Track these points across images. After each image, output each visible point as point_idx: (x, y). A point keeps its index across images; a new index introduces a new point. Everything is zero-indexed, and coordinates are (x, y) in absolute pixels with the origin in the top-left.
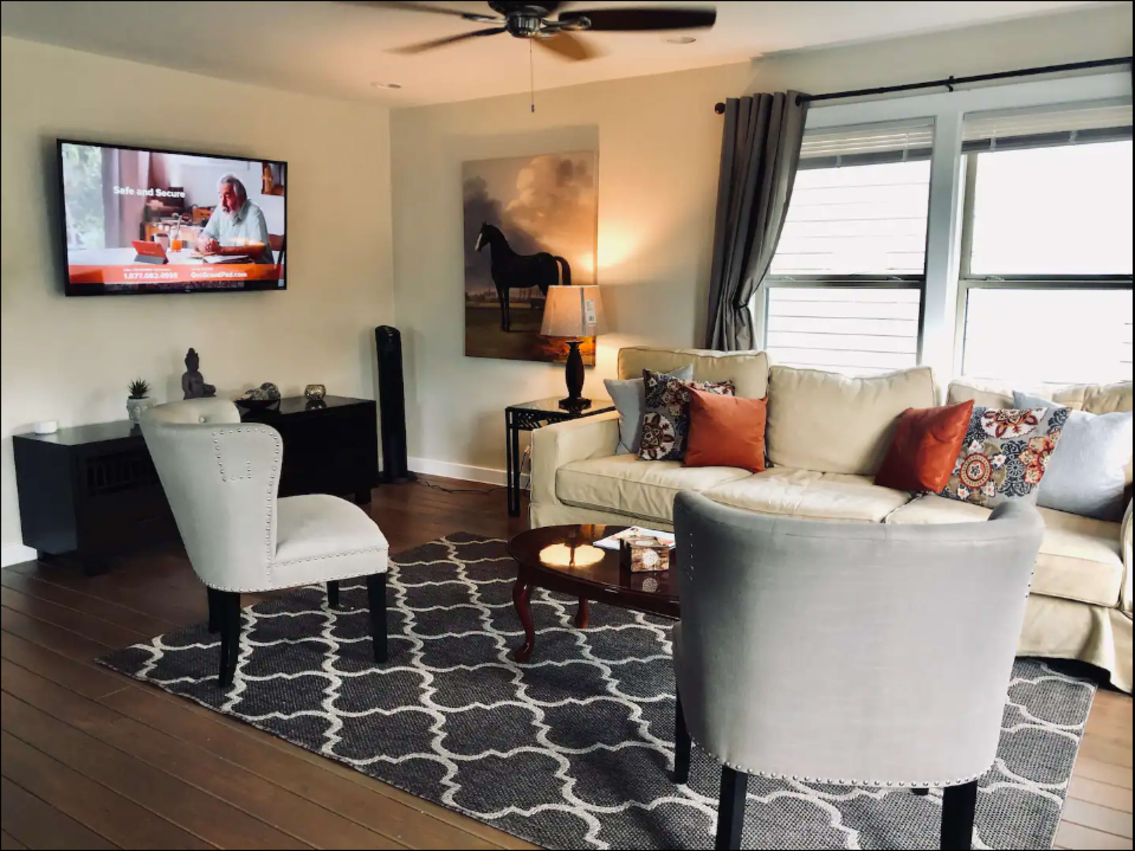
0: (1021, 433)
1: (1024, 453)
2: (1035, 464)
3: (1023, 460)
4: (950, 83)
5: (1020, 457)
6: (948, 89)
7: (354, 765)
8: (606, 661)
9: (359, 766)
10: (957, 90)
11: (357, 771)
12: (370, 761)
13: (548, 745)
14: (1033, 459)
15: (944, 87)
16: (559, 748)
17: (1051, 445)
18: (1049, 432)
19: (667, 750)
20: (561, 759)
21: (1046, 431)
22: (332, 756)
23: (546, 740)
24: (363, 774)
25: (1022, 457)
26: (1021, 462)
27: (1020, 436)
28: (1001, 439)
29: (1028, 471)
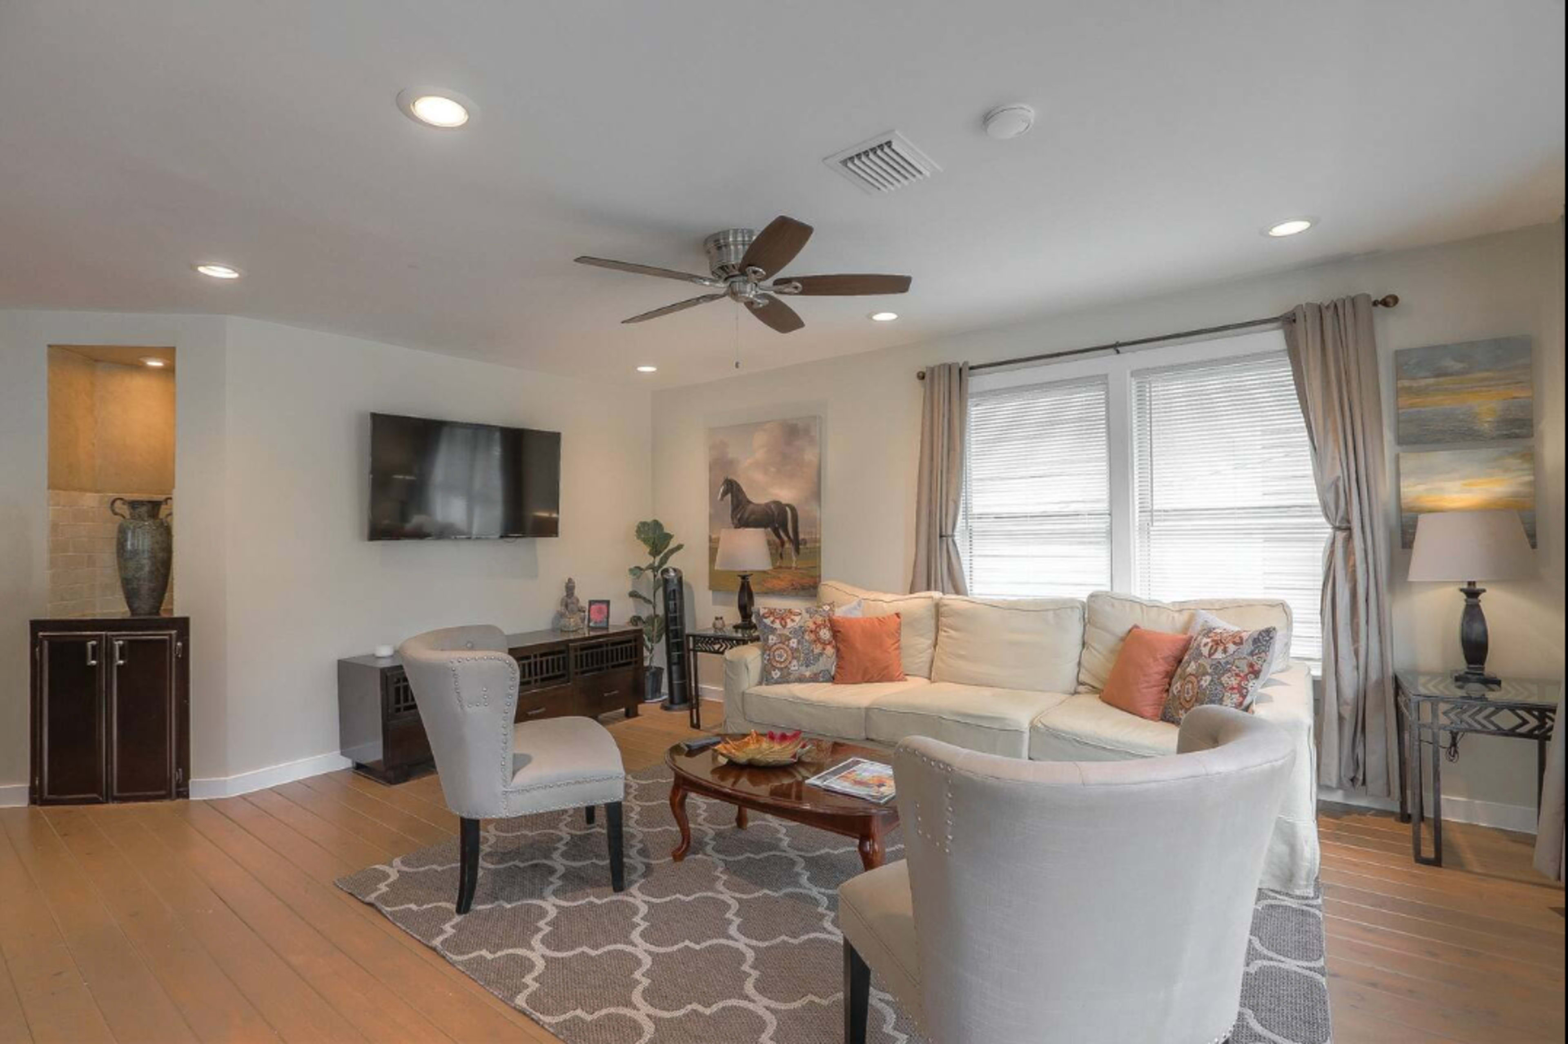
0: (1228, 654)
1: (1226, 676)
2: (1236, 686)
3: (1224, 682)
4: (1116, 347)
5: (1222, 679)
6: (1115, 352)
7: (544, 1023)
8: (823, 890)
9: (550, 1024)
10: (1122, 353)
11: (546, 1029)
12: (562, 1018)
13: (756, 999)
14: (1234, 682)
15: (1112, 351)
16: (766, 1002)
17: (1256, 668)
18: (1252, 654)
19: (883, 1004)
20: (768, 1016)
21: (1249, 651)
22: (525, 1009)
23: (754, 991)
24: (553, 1034)
25: (1224, 679)
26: (1223, 684)
27: (1226, 657)
28: (1212, 659)
29: (1226, 694)
